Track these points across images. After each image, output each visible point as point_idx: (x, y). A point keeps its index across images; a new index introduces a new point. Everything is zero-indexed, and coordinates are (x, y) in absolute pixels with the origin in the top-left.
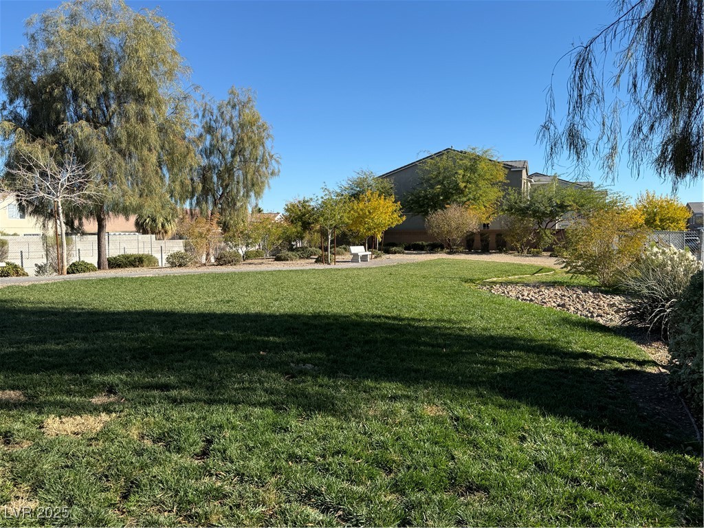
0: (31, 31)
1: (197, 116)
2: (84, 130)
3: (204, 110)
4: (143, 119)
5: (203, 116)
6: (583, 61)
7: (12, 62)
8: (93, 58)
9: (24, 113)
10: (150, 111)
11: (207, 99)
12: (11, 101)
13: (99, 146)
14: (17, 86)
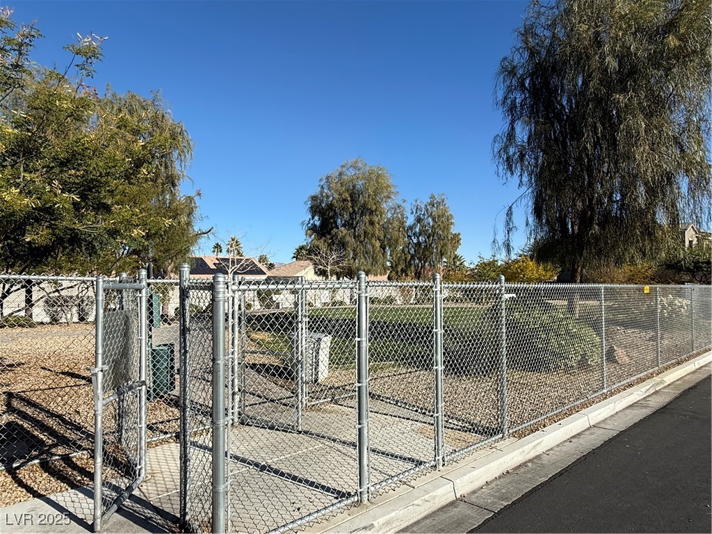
0: (322, 184)
1: (412, 213)
2: (343, 231)
3: (417, 208)
4: (372, 223)
5: (416, 212)
6: (509, 213)
7: (314, 198)
8: (347, 195)
9: (318, 223)
10: (376, 219)
11: (418, 203)
12: (313, 218)
13: (350, 240)
14: (315, 210)
